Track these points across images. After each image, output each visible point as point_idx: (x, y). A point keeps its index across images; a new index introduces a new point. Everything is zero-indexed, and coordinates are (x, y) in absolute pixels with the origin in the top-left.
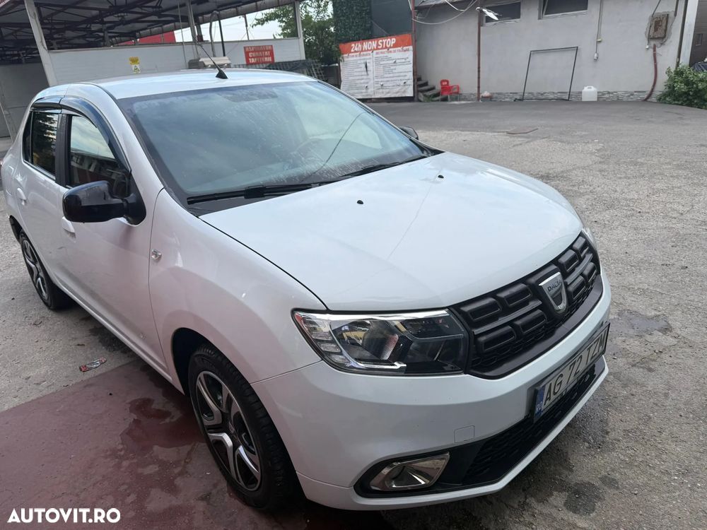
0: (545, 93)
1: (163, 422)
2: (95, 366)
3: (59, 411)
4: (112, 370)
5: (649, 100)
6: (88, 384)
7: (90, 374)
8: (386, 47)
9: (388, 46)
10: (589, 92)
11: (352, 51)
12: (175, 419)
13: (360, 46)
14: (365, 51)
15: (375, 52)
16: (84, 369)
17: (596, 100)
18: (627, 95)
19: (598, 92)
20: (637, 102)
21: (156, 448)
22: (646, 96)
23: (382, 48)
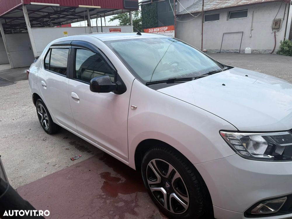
0: (229, 50)
1: (118, 183)
2: (77, 158)
3: (69, 178)
4: (86, 160)
5: (273, 53)
6: (77, 166)
7: (75, 162)
8: (163, 31)
9: (164, 30)
10: (248, 50)
11: (149, 32)
12: (123, 182)
13: (152, 30)
14: (155, 32)
15: (159, 32)
16: (72, 159)
17: (250, 53)
18: (264, 51)
19: (252, 50)
20: (268, 54)
21: (119, 194)
22: (271, 52)
23: (162, 31)
